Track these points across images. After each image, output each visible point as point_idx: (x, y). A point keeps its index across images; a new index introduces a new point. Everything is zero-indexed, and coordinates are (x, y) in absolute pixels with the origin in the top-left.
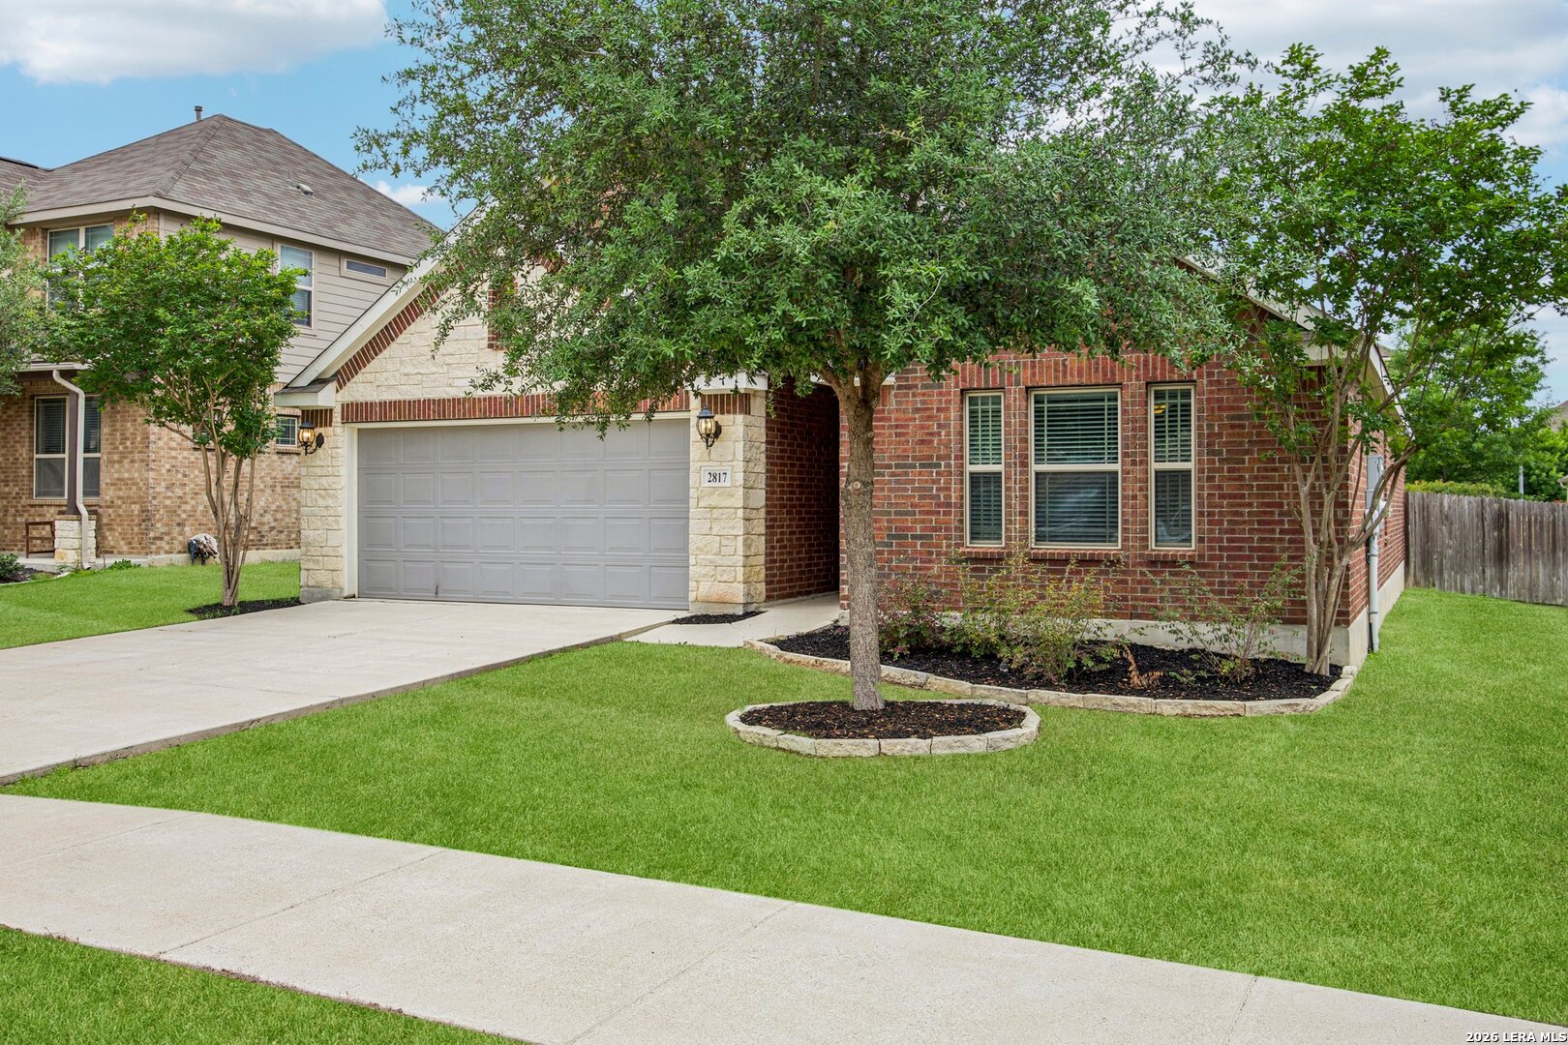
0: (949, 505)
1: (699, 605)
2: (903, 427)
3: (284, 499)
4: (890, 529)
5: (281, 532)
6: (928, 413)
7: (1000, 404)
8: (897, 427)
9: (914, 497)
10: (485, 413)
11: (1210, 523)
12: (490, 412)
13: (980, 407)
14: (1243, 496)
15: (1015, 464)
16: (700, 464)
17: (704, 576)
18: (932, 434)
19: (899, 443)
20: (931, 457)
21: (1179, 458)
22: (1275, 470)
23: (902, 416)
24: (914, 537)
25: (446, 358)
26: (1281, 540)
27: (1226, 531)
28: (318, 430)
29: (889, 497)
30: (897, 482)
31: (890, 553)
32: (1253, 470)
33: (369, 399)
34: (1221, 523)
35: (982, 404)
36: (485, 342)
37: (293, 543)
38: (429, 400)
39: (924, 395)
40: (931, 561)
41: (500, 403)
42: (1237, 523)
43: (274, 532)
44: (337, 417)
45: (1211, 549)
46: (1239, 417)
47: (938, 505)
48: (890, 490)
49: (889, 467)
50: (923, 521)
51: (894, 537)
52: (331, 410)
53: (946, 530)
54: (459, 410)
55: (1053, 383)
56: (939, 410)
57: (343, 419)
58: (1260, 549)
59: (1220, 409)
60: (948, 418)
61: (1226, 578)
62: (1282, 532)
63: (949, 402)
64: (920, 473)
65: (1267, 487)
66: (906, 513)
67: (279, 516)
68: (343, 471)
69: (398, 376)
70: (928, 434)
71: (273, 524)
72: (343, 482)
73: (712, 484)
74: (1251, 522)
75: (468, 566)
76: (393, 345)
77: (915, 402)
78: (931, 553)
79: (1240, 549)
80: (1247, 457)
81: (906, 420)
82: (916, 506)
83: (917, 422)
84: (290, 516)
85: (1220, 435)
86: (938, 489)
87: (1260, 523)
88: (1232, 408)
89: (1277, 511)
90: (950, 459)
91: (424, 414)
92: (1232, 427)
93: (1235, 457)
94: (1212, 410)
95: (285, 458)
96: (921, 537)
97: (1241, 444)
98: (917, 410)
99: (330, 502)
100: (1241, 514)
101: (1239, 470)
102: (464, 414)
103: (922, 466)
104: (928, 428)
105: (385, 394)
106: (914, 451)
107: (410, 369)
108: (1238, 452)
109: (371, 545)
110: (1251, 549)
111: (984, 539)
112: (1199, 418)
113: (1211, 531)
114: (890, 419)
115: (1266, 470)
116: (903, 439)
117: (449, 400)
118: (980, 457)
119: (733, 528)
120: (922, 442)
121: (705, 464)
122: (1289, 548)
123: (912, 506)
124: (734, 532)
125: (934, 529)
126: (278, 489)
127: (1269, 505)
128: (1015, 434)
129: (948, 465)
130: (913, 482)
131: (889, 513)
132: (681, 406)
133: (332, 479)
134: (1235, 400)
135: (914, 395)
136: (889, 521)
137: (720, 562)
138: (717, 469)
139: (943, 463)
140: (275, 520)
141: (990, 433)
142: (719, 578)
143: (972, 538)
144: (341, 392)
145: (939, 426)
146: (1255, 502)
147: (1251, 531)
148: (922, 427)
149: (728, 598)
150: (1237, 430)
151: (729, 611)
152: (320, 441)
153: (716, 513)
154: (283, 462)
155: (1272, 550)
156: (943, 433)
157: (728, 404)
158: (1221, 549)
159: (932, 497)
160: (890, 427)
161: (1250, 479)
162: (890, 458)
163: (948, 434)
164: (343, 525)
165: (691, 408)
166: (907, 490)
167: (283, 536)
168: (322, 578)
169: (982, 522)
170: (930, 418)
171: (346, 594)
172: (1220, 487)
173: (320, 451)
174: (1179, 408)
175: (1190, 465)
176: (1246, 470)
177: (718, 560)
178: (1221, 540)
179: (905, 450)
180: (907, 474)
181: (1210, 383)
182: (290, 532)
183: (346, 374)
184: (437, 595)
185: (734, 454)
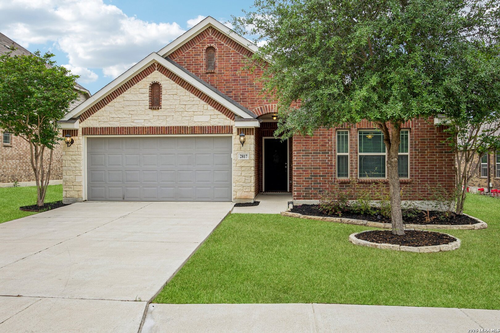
0: (332, 166)
1: (236, 200)
2: (316, 140)
3: (6, 164)
4: (311, 173)
5: (5, 176)
6: (324, 136)
7: (348, 134)
8: (314, 140)
9: (320, 163)
10: (148, 132)
11: (415, 171)
12: (150, 132)
13: (341, 135)
14: (425, 163)
15: (354, 153)
16: (237, 152)
17: (239, 190)
18: (326, 143)
19: (315, 146)
20: (326, 150)
21: (404, 151)
22: (434, 155)
23: (316, 137)
24: (320, 176)
25: (130, 112)
26: (436, 176)
27: (420, 173)
28: (73, 138)
29: (311, 163)
30: (314, 158)
31: (311, 181)
32: (428, 155)
33: (95, 126)
34: (418, 171)
35: (342, 134)
36: (148, 107)
37: (9, 180)
38: (123, 127)
39: (323, 130)
40: (326, 184)
41: (155, 129)
42: (423, 171)
43: (3, 176)
44: (80, 132)
45: (416, 178)
46: (424, 139)
47: (328, 166)
48: (312, 161)
49: (311, 153)
50: (323, 171)
51: (313, 176)
52: (77, 130)
53: (331, 173)
54: (136, 131)
55: (366, 128)
56: (328, 135)
57: (83, 133)
58: (430, 178)
59: (418, 137)
60: (331, 138)
61: (420, 187)
62: (436, 173)
63: (332, 133)
64: (322, 155)
65: (432, 160)
66: (317, 168)
67: (5, 170)
68: (82, 153)
69: (108, 117)
70: (325, 143)
71: (3, 173)
72: (83, 157)
73: (242, 159)
74: (427, 171)
75: (137, 188)
76: (106, 106)
77: (320, 133)
78: (326, 181)
79: (424, 178)
80: (426, 151)
81: (317, 138)
82: (321, 166)
83: (321, 139)
84: (8, 170)
85: (418, 145)
86: (328, 161)
87: (430, 171)
88: (422, 137)
89: (435, 167)
90: (332, 151)
91: (103, 132)
92: (422, 142)
93: (422, 151)
94: (416, 137)
95: (7, 148)
96: (322, 176)
97: (425, 147)
98: (321, 135)
99: (77, 165)
100: (424, 168)
101: (424, 155)
102: (139, 133)
103: (322, 153)
104: (325, 141)
105: (103, 125)
106: (320, 148)
107: (114, 116)
108: (423, 150)
109: (92, 181)
110: (427, 178)
111: (342, 176)
112: (411, 140)
113: (415, 173)
114: (311, 138)
115: (432, 155)
116: (316, 144)
117: (132, 128)
118: (341, 150)
119: (250, 173)
120: (323, 145)
121: (239, 152)
122: (438, 178)
123: (319, 166)
124: (250, 175)
125: (327, 173)
126: (4, 160)
127: (432, 165)
128: (354, 143)
129: (332, 153)
130: (319, 158)
131: (311, 168)
132: (229, 132)
133: (78, 156)
134: (423, 134)
135: (320, 130)
136: (311, 171)
137: (245, 185)
138: (243, 153)
139: (330, 152)
140: (3, 172)
141: (344, 143)
142: (244, 191)
143: (338, 176)
144: (82, 123)
145: (329, 140)
146: (428, 165)
147: (427, 173)
148: (322, 141)
149: (248, 197)
150: (423, 143)
151: (249, 201)
152: (72, 142)
153: (243, 169)
154: (6, 150)
155: (433, 179)
156: (330, 143)
157: (248, 132)
158: (418, 178)
159: (326, 163)
160: (311, 140)
161: (427, 158)
162: (312, 150)
163: (332, 143)
164: (83, 174)
165: (233, 132)
166: (317, 161)
167: (6, 178)
168: (73, 194)
169: (341, 171)
170: (325, 138)
171: (84, 200)
172: (418, 160)
173: (72, 145)
174: (404, 136)
175: (408, 154)
176: (426, 155)
177: (244, 184)
178: (418, 176)
179: (317, 148)
180: (317, 156)
181: (415, 129)
182: (8, 176)
183: (84, 117)
184: (124, 199)
185: (250, 149)
